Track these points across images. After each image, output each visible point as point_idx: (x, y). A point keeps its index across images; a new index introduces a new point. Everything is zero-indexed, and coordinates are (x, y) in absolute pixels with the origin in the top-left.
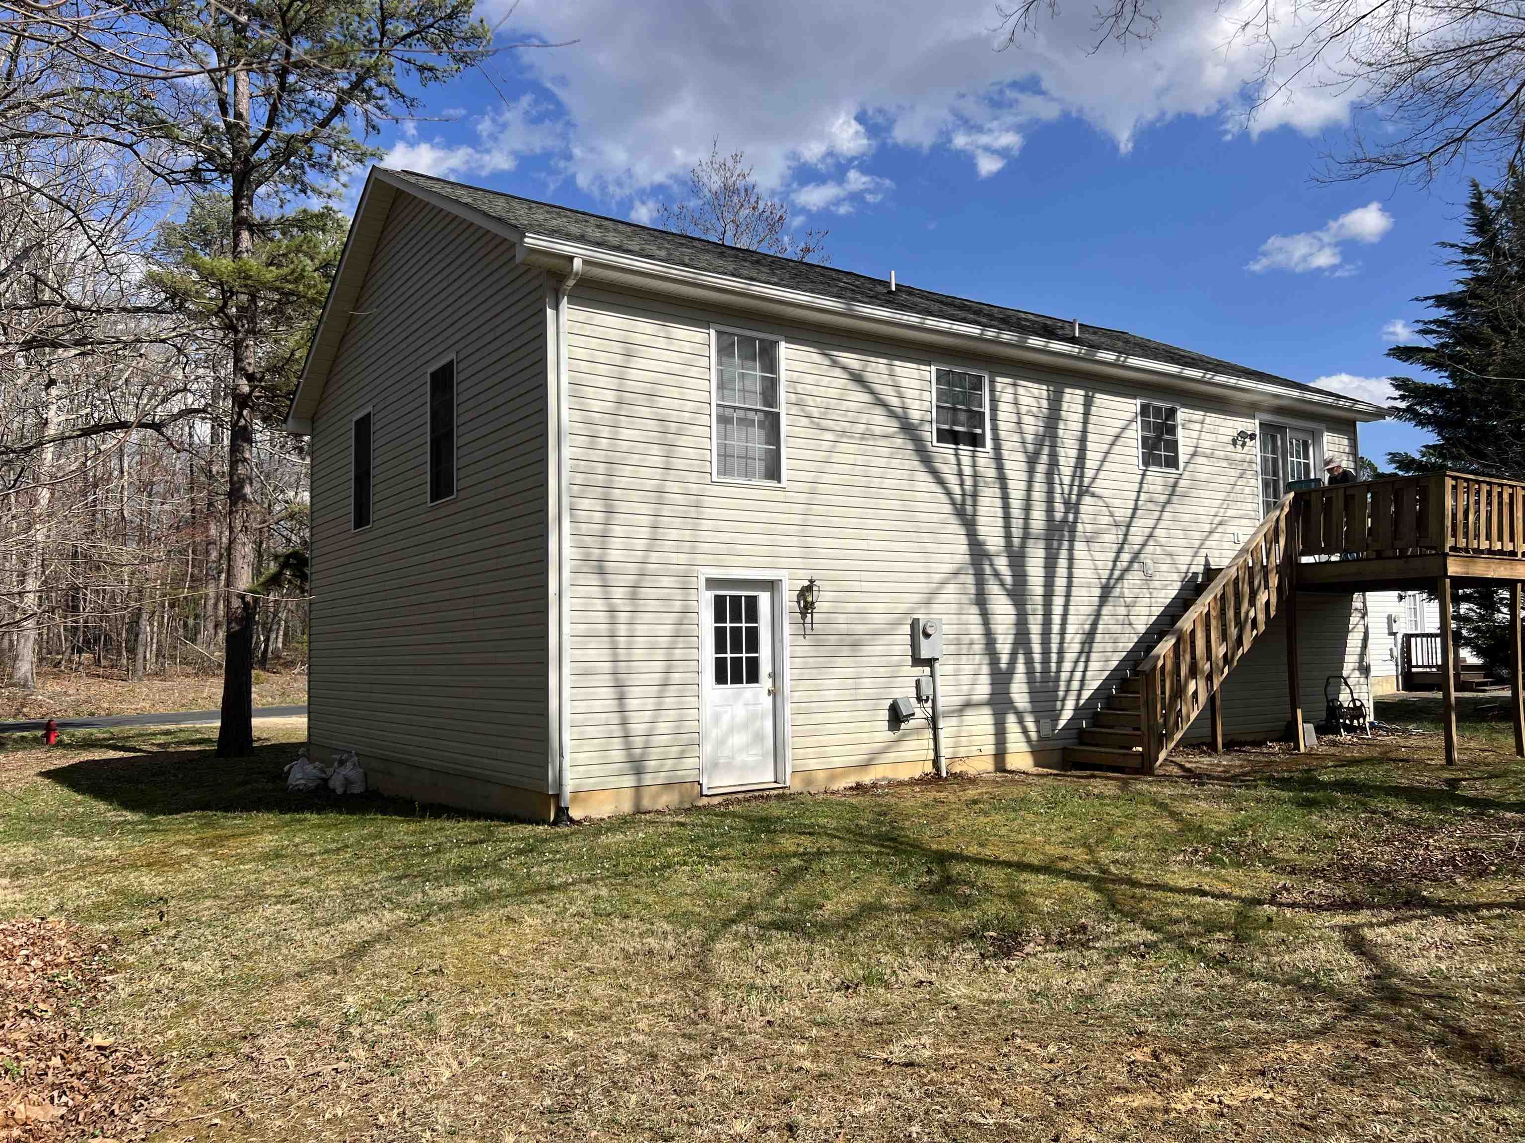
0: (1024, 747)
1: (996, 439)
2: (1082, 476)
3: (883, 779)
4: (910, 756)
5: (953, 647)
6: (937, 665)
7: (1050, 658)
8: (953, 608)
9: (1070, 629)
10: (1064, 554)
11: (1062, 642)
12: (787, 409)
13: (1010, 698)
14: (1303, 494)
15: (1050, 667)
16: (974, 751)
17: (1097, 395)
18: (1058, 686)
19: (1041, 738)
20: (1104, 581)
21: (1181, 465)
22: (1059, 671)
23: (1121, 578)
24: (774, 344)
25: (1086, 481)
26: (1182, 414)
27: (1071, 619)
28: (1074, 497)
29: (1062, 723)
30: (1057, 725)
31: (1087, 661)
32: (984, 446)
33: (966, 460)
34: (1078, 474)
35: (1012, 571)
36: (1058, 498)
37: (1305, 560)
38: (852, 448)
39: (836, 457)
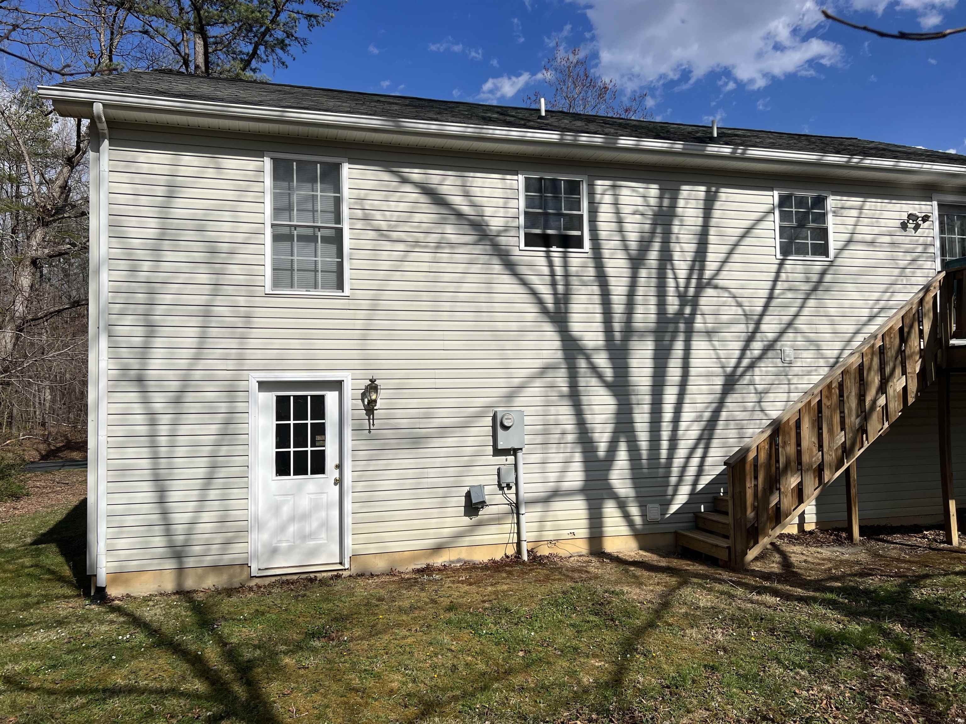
0: (624, 530)
1: (595, 239)
2: (702, 269)
3: (459, 561)
4: (487, 539)
5: (540, 436)
6: (520, 454)
7: (659, 445)
8: (538, 401)
9: (687, 416)
10: (679, 345)
11: (675, 430)
12: (351, 224)
13: (609, 484)
14: (955, 273)
15: (659, 454)
16: (565, 534)
17: (723, 190)
18: (670, 472)
19: (646, 522)
20: (729, 370)
21: (832, 252)
22: (670, 458)
23: (752, 366)
24: (337, 168)
25: (708, 274)
26: (832, 202)
27: (686, 407)
28: (691, 291)
29: (674, 508)
30: (667, 509)
31: (707, 448)
32: (582, 247)
33: (557, 261)
34: (697, 267)
35: (613, 363)
36: (671, 291)
37: (954, 342)
38: (427, 257)
39: (407, 266)
